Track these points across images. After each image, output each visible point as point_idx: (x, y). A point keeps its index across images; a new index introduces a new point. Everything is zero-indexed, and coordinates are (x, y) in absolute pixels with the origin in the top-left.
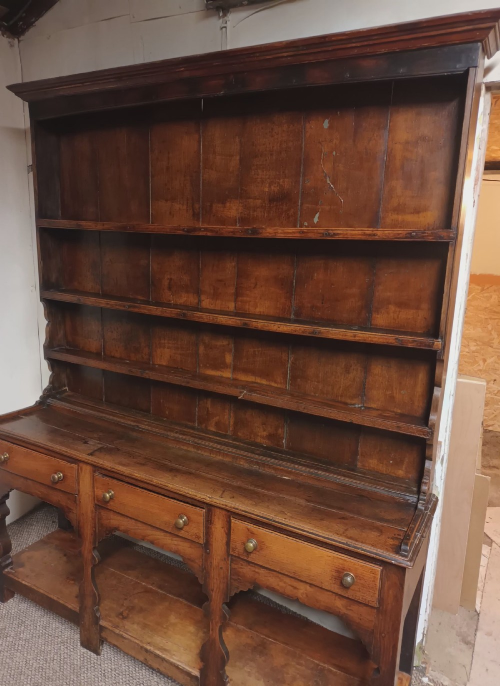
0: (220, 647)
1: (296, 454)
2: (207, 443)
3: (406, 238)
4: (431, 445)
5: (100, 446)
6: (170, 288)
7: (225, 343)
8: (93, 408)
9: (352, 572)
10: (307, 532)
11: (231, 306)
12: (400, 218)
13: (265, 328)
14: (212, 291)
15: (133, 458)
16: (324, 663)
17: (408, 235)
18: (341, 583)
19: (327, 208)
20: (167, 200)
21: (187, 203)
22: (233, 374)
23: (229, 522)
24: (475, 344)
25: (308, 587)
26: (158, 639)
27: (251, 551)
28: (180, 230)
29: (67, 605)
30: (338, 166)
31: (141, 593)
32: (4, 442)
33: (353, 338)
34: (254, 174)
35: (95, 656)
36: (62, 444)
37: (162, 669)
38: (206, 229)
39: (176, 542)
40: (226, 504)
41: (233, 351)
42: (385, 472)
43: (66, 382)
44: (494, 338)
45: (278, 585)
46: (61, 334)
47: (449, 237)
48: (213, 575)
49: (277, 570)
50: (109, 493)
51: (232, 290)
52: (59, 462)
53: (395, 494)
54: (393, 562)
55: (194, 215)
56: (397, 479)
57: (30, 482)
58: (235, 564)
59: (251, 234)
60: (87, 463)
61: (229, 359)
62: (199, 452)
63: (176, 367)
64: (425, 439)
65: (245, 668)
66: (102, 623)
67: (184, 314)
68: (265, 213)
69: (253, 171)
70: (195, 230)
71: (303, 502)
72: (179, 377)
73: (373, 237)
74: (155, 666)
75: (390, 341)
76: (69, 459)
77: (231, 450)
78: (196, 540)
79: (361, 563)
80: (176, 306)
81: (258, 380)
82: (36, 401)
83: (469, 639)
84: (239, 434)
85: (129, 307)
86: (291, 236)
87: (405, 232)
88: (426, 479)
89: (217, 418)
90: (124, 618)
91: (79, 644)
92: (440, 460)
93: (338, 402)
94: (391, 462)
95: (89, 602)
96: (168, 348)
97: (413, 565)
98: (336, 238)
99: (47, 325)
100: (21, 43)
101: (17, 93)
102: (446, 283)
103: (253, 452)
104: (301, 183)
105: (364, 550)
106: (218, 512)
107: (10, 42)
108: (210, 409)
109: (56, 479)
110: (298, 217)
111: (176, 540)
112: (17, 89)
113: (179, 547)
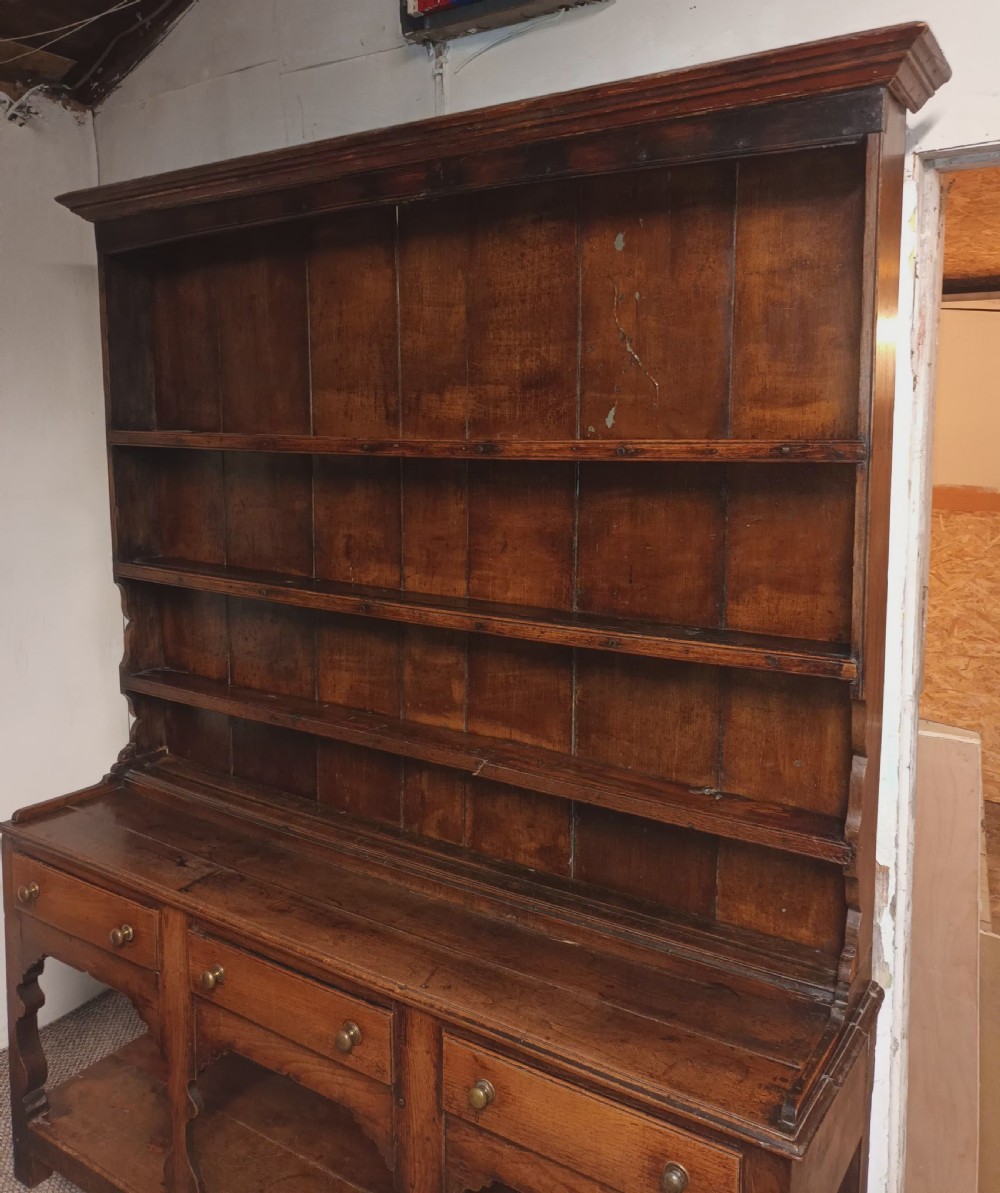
1: (593, 891)
2: (415, 864)
3: (771, 457)
4: (855, 880)
5: (208, 870)
6: (347, 554)
7: (451, 660)
8: (206, 791)
9: (681, 1162)
11: (460, 588)
12: (768, 414)
13: (516, 633)
14: (424, 558)
15: (268, 896)
17: (775, 452)
19: (630, 398)
20: (339, 390)
21: (376, 394)
22: (467, 723)
23: (439, 1041)
27: (480, 1106)
28: (355, 447)
30: (646, 319)
32: (32, 861)
33: (684, 655)
34: (494, 338)
38: (402, 445)
39: (340, 1080)
40: (432, 1001)
41: (466, 676)
42: (772, 932)
43: (164, 737)
45: (539, 1182)
46: (155, 642)
47: (856, 455)
48: (412, 1152)
50: (213, 972)
51: (460, 557)
52: (126, 905)
53: (787, 982)
54: (765, 1144)
55: (387, 417)
56: (796, 948)
58: (454, 1132)
59: (484, 452)
60: (176, 908)
61: (459, 691)
62: (402, 884)
63: (361, 707)
64: (841, 866)
67: (367, 606)
68: (515, 411)
69: (491, 333)
70: (382, 446)
71: (592, 999)
72: (362, 729)
73: (709, 456)
75: (756, 662)
76: (144, 899)
77: (465, 880)
78: (377, 1076)
79: (699, 1143)
80: (358, 590)
81: (517, 736)
82: (104, 777)
84: (485, 846)
85: (269, 592)
86: (557, 457)
87: (768, 446)
88: (848, 951)
89: (441, 811)
92: (889, 905)
93: (670, 783)
94: (784, 910)
96: (347, 670)
97: (805, 1153)
98: (641, 458)
99: (127, 629)
100: (98, 117)
101: (73, 209)
102: (856, 544)
103: (505, 886)
104: (579, 354)
105: (703, 1115)
106: (417, 1017)
107: (77, 118)
108: (426, 793)
109: (120, 940)
110: (577, 416)
111: (340, 1075)
112: (74, 201)
113: (349, 1091)
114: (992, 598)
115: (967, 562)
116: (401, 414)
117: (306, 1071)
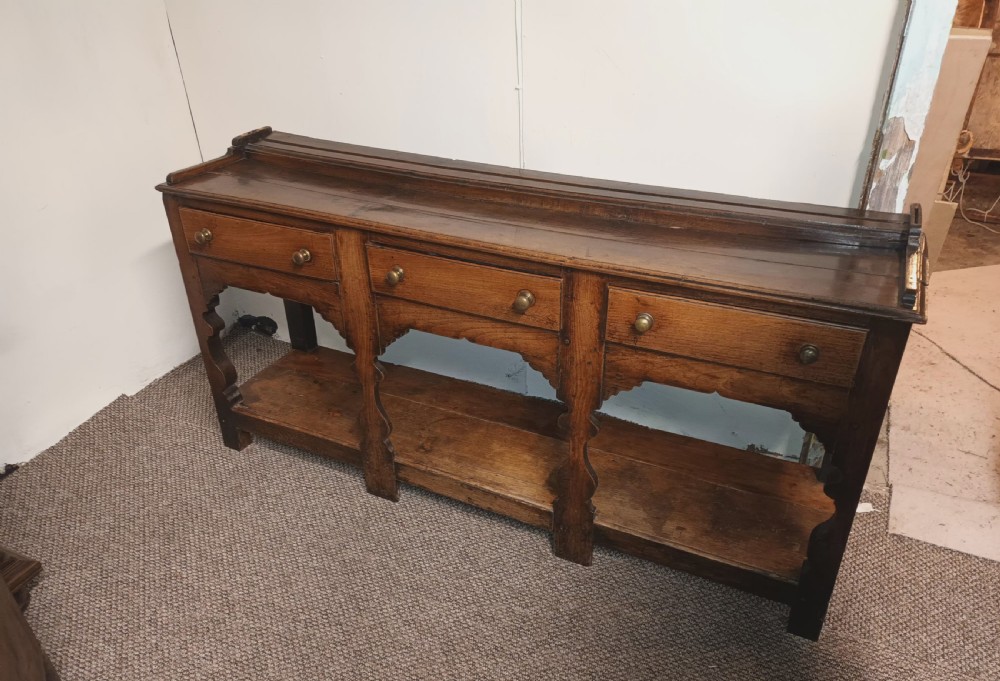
0: (585, 470)
18: (797, 359)
23: (604, 294)
25: (736, 376)
26: (483, 473)
27: (643, 331)
29: (340, 442)
35: (391, 502)
37: (495, 508)
39: (513, 334)
48: (574, 374)
49: (686, 354)
50: (397, 271)
57: (254, 271)
58: (613, 355)
60: (351, 228)
65: (615, 497)
66: (399, 459)
74: (485, 505)
76: (317, 226)
78: (548, 327)
79: (835, 326)
82: (228, 150)
90: (427, 451)
91: (363, 491)
106: (584, 279)
109: (301, 260)
113: (518, 341)
117: (484, 333)
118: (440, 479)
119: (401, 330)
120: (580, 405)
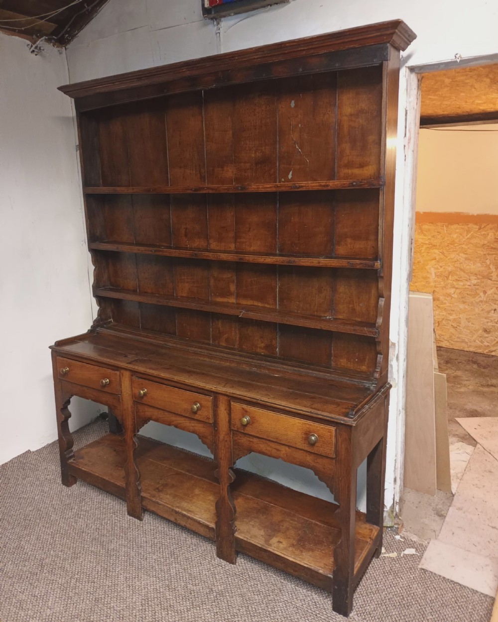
0: (228, 503)
1: (286, 359)
2: (218, 354)
3: (349, 186)
5: (136, 358)
6: (186, 236)
7: (229, 275)
8: (131, 333)
9: (315, 433)
10: (284, 406)
11: (232, 247)
12: (350, 171)
13: (255, 261)
14: (217, 236)
15: (161, 365)
16: (312, 519)
17: (350, 185)
18: (309, 442)
19: (297, 167)
20: (180, 167)
21: (196, 169)
22: (236, 300)
23: (229, 405)
24: (476, 278)
25: (287, 448)
26: (185, 505)
27: (246, 425)
28: (189, 190)
29: (116, 483)
30: (303, 135)
31: (173, 475)
32: (65, 359)
33: (319, 265)
34: (244, 144)
35: (139, 521)
36: (108, 357)
37: (188, 526)
38: (208, 188)
39: (193, 425)
40: (228, 391)
41: (235, 281)
42: (352, 368)
43: (111, 314)
44: (492, 272)
45: (266, 450)
46: (105, 277)
47: (379, 185)
48: (220, 447)
50: (143, 390)
51: (232, 234)
52: (106, 371)
53: (356, 381)
54: (342, 422)
55: (201, 178)
57: (85, 389)
58: (236, 437)
59: (240, 190)
60: (126, 369)
61: (233, 288)
62: (212, 361)
63: (194, 297)
64: (374, 338)
65: (251, 523)
66: (143, 494)
67: (196, 254)
68: (253, 174)
69: (243, 142)
70: (200, 189)
71: (285, 389)
72: (195, 303)
73: (327, 187)
74: (183, 523)
75: (344, 265)
76: (113, 368)
77: (236, 357)
78: (207, 421)
79: (321, 426)
80: (191, 249)
81: (256, 303)
82: (88, 330)
83: (443, 512)
84: (244, 347)
85: (155, 251)
86: (269, 190)
87: (348, 183)
88: (378, 369)
89: (227, 335)
90: (160, 491)
91: (126, 514)
92: (395, 357)
93: (314, 316)
94: (357, 360)
95: (132, 479)
96: (187, 283)
98: (302, 189)
99: (95, 270)
100: (68, 50)
101: (65, 93)
102: (380, 219)
103: (252, 358)
104: (278, 149)
105: (322, 415)
106: (221, 398)
107: (59, 51)
108: (221, 329)
109: (104, 384)
110: (277, 175)
111: (193, 423)
112: (65, 89)
113: (196, 428)
114: (466, 262)
115: (455, 246)
116: (206, 177)
117: (180, 424)
118: (162, 506)
119: (146, 421)
120: (224, 464)
